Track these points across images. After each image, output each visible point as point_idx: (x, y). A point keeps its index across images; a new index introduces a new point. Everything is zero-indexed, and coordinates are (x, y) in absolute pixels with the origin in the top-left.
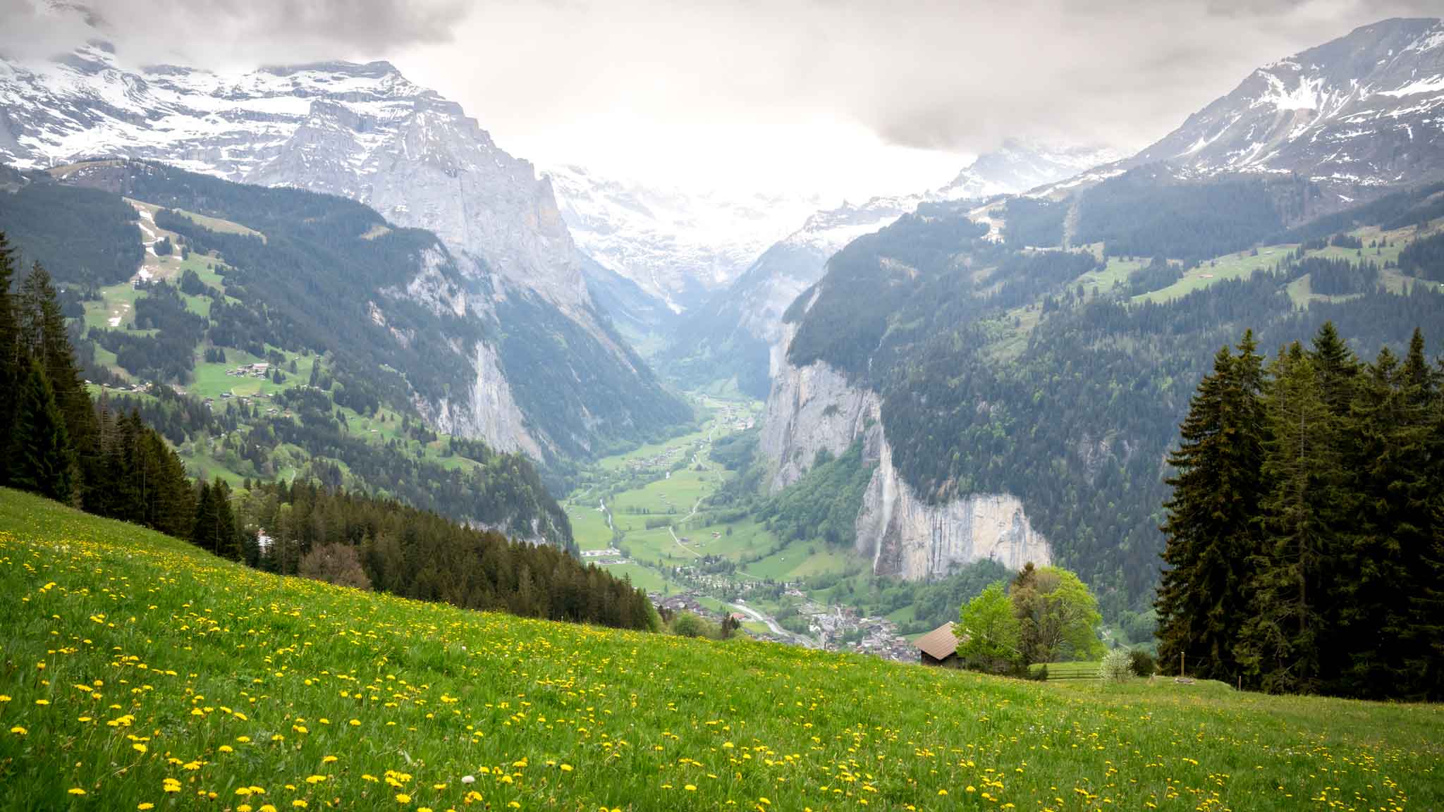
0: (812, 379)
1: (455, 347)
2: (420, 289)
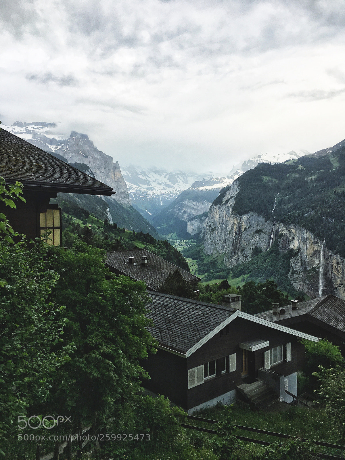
0: (248, 219)
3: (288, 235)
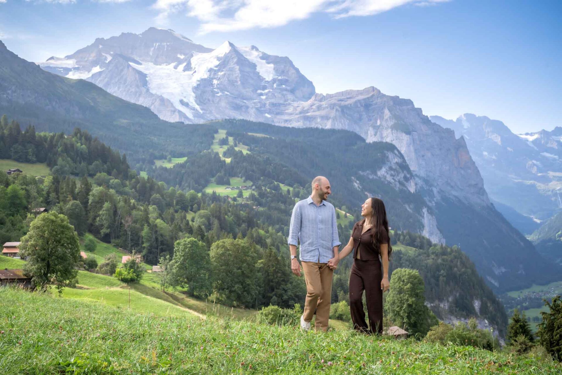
1: (409, 208)
2: (385, 174)
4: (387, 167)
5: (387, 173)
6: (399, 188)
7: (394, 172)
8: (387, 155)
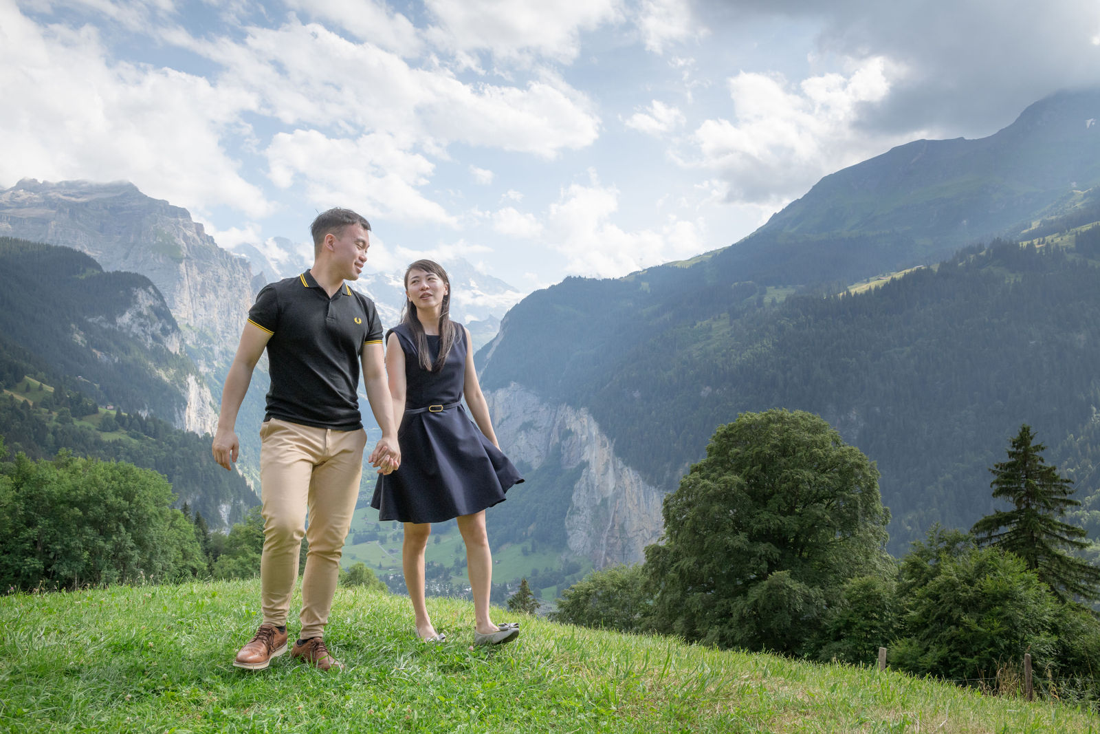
0: (507, 400)
1: (165, 376)
2: (130, 323)
3: (579, 432)
4: (134, 312)
5: (134, 322)
6: (152, 345)
7: (145, 319)
8: (135, 294)
